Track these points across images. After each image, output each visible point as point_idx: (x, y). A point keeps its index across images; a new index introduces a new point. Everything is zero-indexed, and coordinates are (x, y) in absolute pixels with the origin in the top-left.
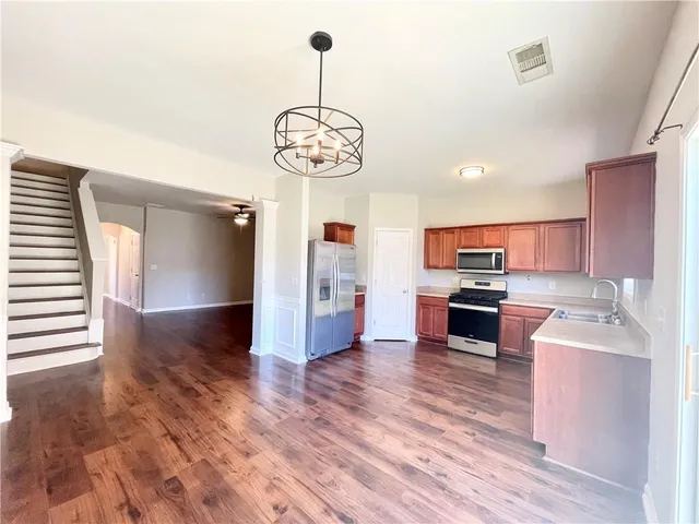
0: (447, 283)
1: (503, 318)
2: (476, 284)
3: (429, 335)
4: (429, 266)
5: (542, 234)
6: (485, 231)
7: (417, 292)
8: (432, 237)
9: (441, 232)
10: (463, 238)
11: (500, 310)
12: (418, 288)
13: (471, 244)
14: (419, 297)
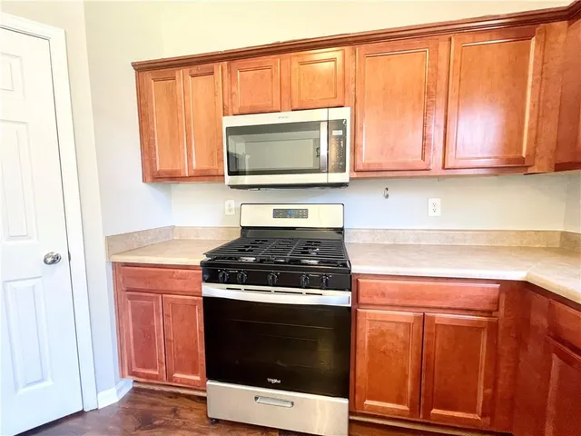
1: (364, 316)
3: (156, 377)
4: (159, 177)
5: (443, 65)
6: (295, 65)
7: (109, 256)
8: (156, 88)
9: (181, 73)
10: (237, 90)
11: (356, 298)
12: (111, 241)
13: (260, 104)
14: (119, 270)
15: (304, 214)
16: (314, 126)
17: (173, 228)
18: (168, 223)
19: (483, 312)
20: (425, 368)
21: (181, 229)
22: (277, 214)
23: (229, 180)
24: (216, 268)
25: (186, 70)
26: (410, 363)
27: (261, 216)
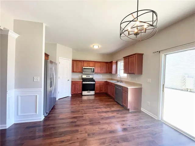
1: (96, 84)
2: (87, 76)
3: (76, 93)
4: (73, 72)
5: (101, 64)
6: (90, 62)
7: (72, 80)
10: (84, 64)
14: (72, 82)
15: (89, 76)
16: (92, 69)
23: (83, 73)
25: (78, 61)
26: (99, 88)
27: (85, 77)
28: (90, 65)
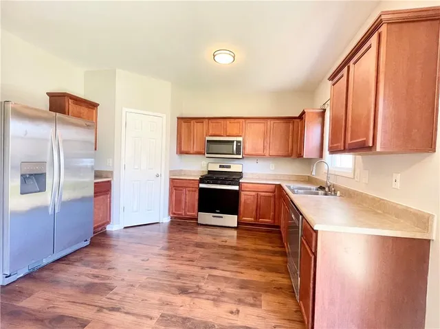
0: (196, 167)
1: (242, 193)
3: (181, 215)
4: (181, 152)
5: (269, 127)
6: (228, 122)
7: (170, 176)
8: (184, 125)
9: (192, 122)
10: (210, 127)
11: (240, 188)
12: (170, 171)
13: (217, 133)
14: (172, 180)
15: (229, 167)
16: (233, 142)
17: (182, 170)
18: (181, 169)
19: (271, 192)
20: (258, 207)
21: (185, 171)
22: (221, 166)
23: (207, 155)
24: (202, 180)
25: (195, 121)
26: (255, 207)
27: (216, 168)
28: (229, 131)
